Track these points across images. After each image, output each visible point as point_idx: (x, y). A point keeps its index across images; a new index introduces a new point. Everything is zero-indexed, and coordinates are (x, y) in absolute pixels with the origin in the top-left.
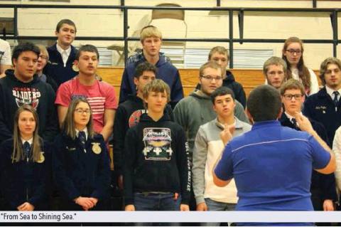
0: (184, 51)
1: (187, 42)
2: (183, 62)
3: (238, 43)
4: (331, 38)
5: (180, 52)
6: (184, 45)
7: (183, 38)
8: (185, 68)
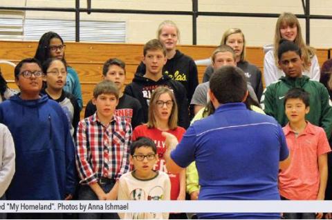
0: (24, 21)
1: (27, 12)
2: (22, 33)
3: (86, 13)
4: (191, 10)
5: (18, 23)
6: (24, 14)
7: (22, 6)
8: (25, 40)
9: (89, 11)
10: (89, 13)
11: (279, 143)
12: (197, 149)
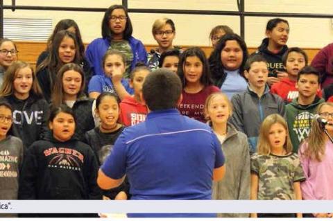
9: (13, 8)
10: (13, 10)
11: (214, 152)
12: (127, 158)
